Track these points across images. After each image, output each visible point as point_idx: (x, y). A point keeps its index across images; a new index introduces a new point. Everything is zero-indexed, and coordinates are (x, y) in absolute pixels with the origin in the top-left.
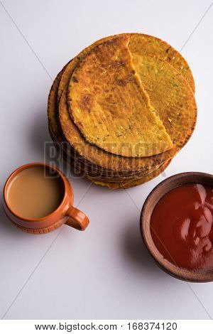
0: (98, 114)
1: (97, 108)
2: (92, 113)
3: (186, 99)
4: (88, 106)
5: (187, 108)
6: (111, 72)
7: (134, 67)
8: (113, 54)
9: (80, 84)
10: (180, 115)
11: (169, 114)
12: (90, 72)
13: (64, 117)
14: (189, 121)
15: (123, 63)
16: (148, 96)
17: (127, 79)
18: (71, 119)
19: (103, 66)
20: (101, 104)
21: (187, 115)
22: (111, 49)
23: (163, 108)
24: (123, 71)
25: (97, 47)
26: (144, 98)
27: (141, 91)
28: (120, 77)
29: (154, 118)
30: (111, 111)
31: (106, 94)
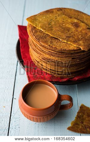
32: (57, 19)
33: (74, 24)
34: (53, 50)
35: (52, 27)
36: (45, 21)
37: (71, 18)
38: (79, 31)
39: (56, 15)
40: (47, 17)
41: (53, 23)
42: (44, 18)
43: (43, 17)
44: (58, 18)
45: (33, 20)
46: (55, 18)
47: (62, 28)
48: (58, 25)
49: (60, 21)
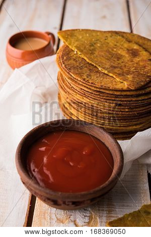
32: (107, 41)
33: (131, 52)
34: (87, 88)
35: (94, 50)
36: (87, 41)
37: (130, 42)
38: (135, 61)
39: (107, 35)
40: (93, 36)
41: (99, 45)
42: (87, 36)
43: (86, 34)
44: (110, 39)
45: (68, 35)
46: (104, 38)
47: (110, 54)
48: (105, 49)
49: (111, 44)
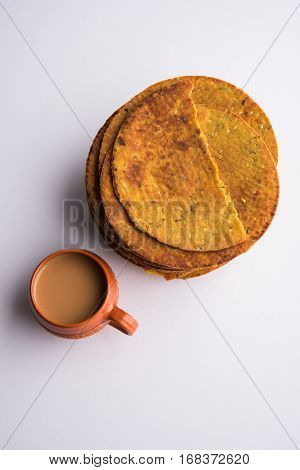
0: (150, 189)
1: (150, 181)
2: (142, 187)
3: (266, 172)
4: (138, 179)
5: (266, 185)
6: (169, 130)
7: (199, 125)
8: (172, 106)
9: (127, 148)
10: (256, 194)
11: (242, 191)
12: (140, 130)
13: (107, 192)
14: (268, 203)
15: (184, 119)
16: (215, 165)
17: (189, 140)
18: (116, 196)
19: (158, 122)
20: (156, 176)
21: (266, 195)
22: (170, 100)
23: (236, 183)
24: (185, 130)
25: (151, 96)
26: (211, 168)
27: (207, 159)
28: (180, 139)
29: (223, 197)
30: (168, 186)
31: (161, 161)
